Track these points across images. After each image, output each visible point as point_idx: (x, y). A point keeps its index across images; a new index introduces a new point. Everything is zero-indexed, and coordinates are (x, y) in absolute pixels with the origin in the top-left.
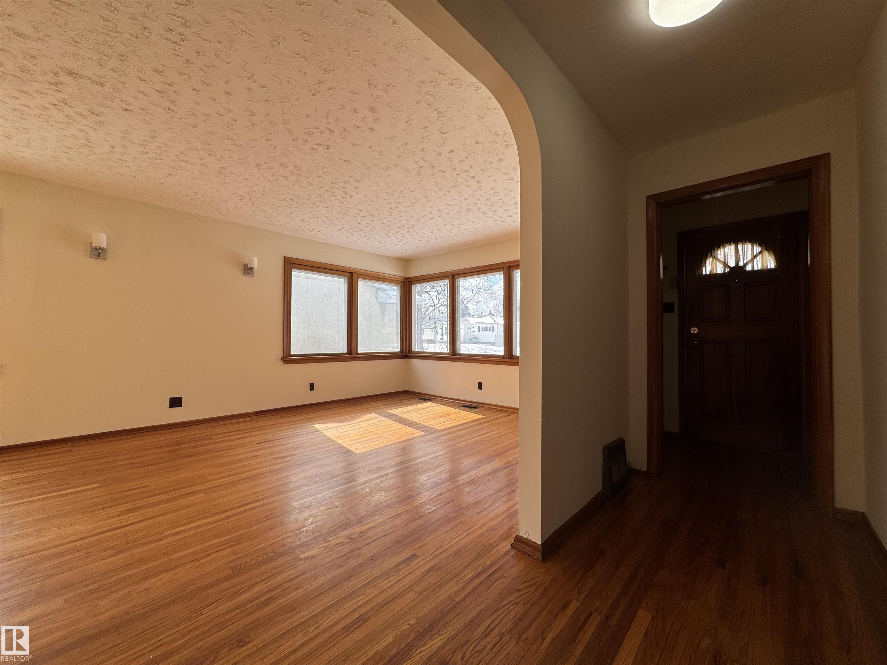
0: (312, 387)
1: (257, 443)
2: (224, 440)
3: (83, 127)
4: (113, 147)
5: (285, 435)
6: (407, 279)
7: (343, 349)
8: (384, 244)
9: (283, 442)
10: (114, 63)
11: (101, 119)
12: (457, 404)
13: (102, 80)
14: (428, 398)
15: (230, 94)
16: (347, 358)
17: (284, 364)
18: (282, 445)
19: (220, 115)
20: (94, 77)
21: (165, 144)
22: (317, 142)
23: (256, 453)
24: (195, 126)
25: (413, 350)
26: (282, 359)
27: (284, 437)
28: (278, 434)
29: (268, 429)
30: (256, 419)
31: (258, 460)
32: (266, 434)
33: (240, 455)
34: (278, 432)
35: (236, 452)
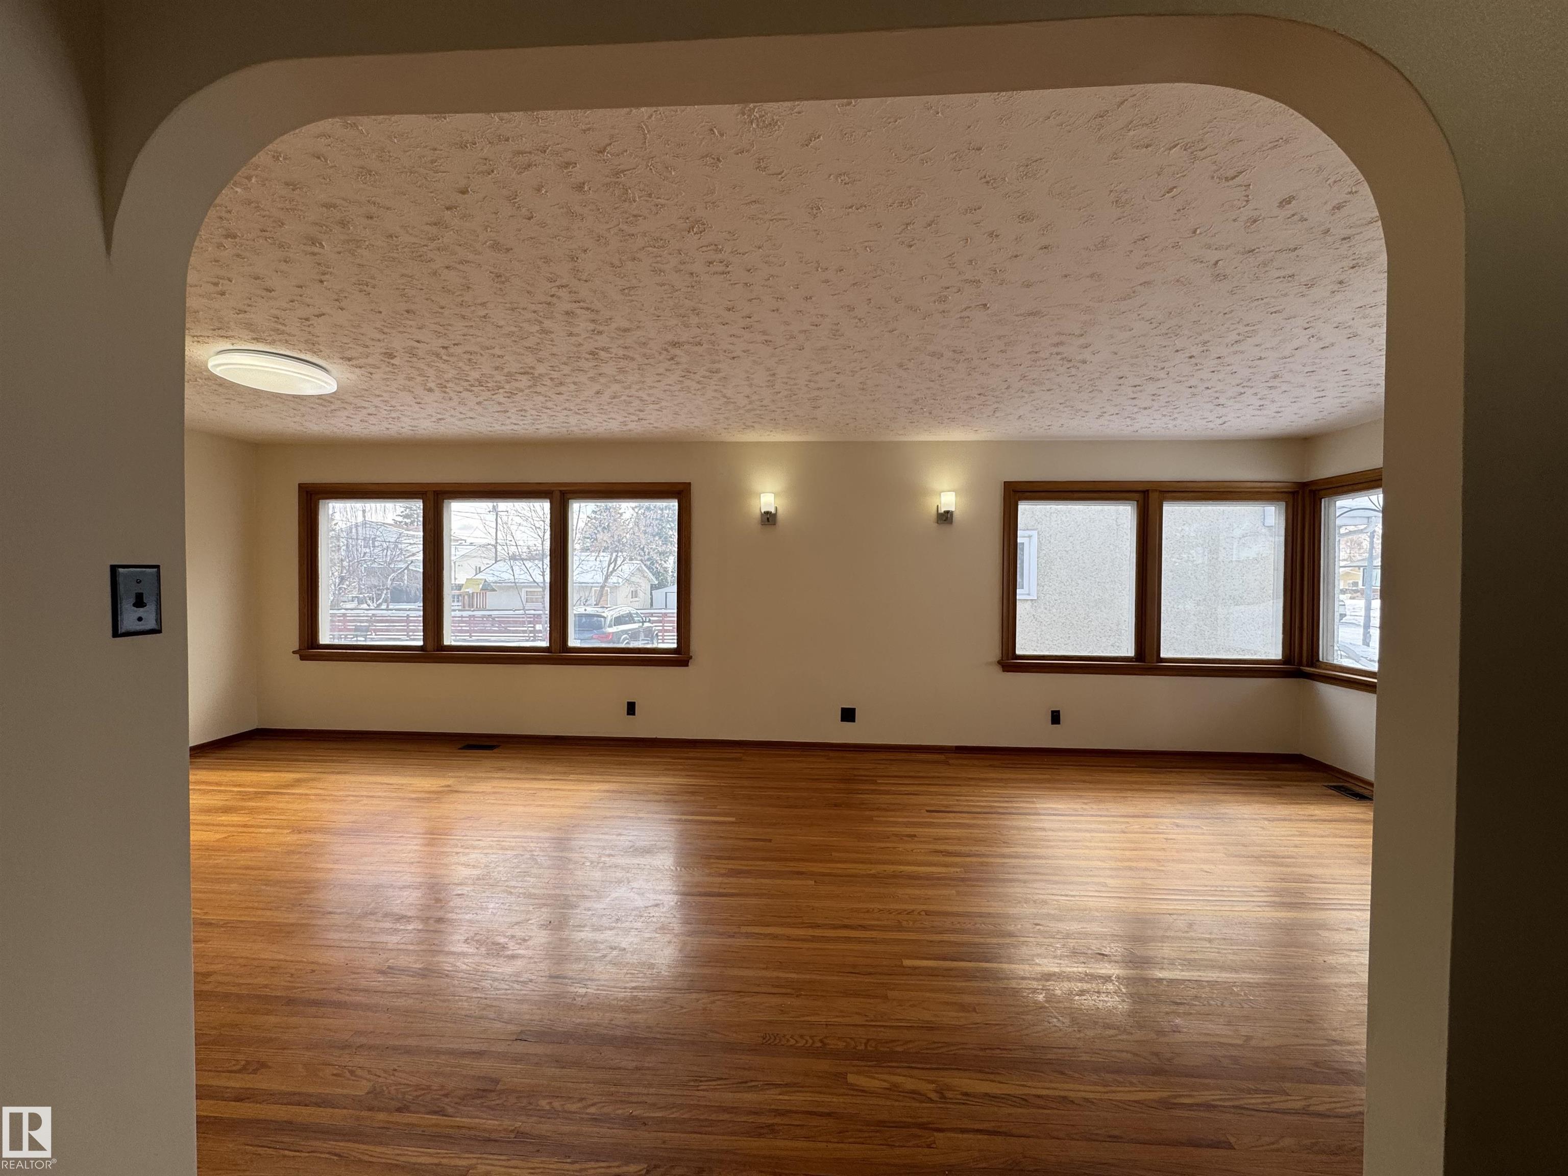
0: (1056, 718)
2: (889, 791)
3: (716, 387)
4: (748, 397)
6: (1304, 485)
7: (1125, 650)
9: (966, 821)
10: (694, 320)
11: (721, 374)
13: (698, 339)
15: (811, 298)
16: (1134, 667)
17: (1004, 671)
19: (817, 325)
20: (691, 340)
21: (788, 378)
22: (964, 306)
23: (915, 831)
24: (801, 348)
25: (1324, 659)
26: (999, 662)
27: (974, 810)
28: (967, 801)
29: (959, 785)
30: (951, 761)
31: (909, 846)
32: (949, 795)
33: (893, 827)
34: (970, 796)
35: (892, 819)
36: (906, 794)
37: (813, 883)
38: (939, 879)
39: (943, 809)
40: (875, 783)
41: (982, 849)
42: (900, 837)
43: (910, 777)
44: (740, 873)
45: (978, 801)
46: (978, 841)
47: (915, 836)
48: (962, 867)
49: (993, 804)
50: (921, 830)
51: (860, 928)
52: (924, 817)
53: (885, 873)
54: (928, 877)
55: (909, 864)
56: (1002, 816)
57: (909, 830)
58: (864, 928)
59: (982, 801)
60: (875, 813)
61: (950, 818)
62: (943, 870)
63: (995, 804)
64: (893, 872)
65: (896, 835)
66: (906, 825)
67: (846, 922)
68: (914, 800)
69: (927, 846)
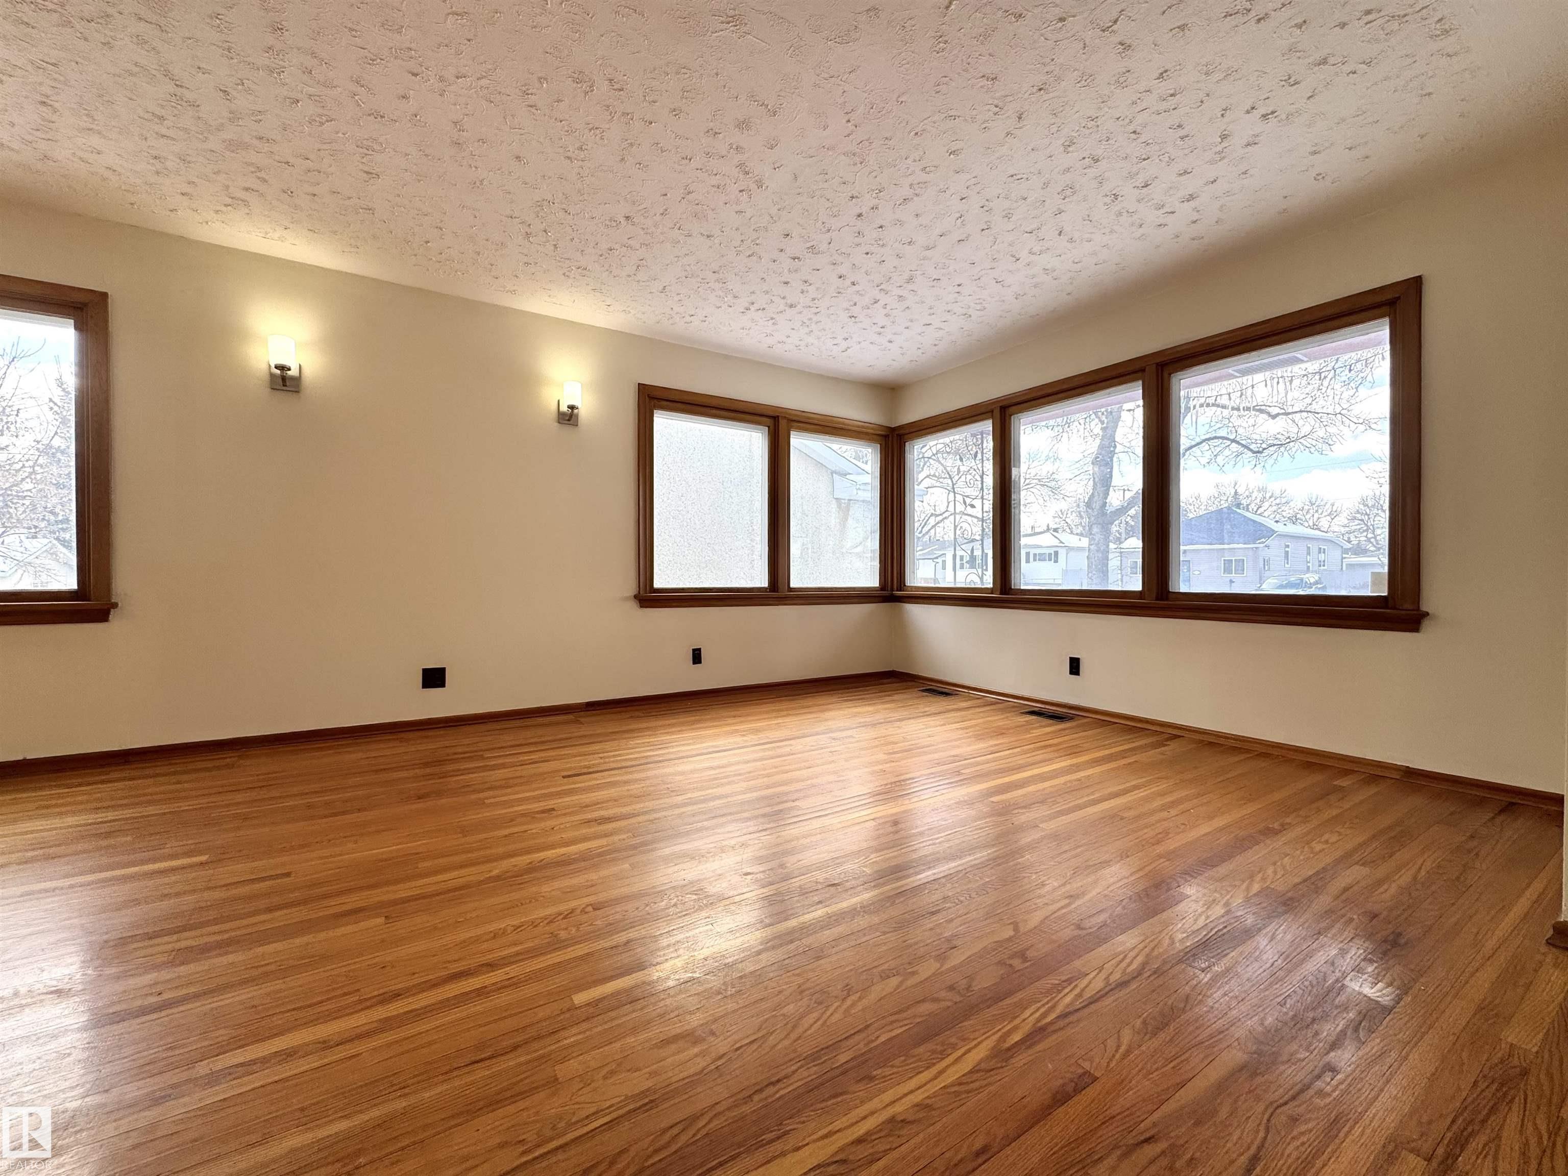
0: (697, 656)
1: (564, 777)
2: (503, 764)
5: (626, 760)
6: (892, 430)
7: (759, 579)
8: (844, 345)
9: (618, 778)
12: (1014, 707)
14: (944, 690)
16: (768, 598)
17: (641, 607)
18: (613, 784)
23: (550, 804)
25: (908, 583)
26: (635, 597)
27: (624, 764)
28: (614, 756)
29: (601, 742)
30: (582, 720)
31: (549, 823)
32: (589, 754)
33: (519, 805)
34: (616, 751)
35: (512, 797)
36: (530, 764)
37: (381, 920)
38: (600, 855)
39: (585, 770)
40: (482, 758)
41: (650, 805)
42: (531, 816)
43: (531, 744)
44: (209, 950)
45: (628, 754)
46: (639, 797)
47: (553, 809)
48: (629, 831)
49: (645, 754)
50: (560, 801)
51: (484, 969)
52: (561, 785)
53: (515, 869)
54: (583, 857)
55: (552, 846)
56: (660, 765)
57: (542, 804)
58: (491, 966)
59: (632, 754)
60: (486, 794)
61: (596, 779)
62: (603, 841)
63: (649, 754)
64: (531, 863)
65: (523, 815)
66: (537, 799)
67: (455, 968)
68: (545, 767)
69: (573, 818)
